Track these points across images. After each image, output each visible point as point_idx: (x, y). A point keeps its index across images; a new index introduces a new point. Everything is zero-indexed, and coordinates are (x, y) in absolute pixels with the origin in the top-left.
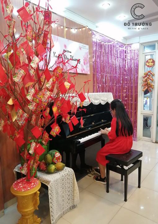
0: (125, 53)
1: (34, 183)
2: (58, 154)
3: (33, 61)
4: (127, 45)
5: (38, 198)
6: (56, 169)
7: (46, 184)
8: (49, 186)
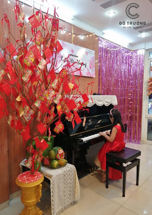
0: (131, 59)
1: (37, 176)
2: (61, 151)
3: (40, 63)
4: (133, 51)
5: (41, 191)
6: (58, 164)
7: (48, 178)
8: (51, 180)
